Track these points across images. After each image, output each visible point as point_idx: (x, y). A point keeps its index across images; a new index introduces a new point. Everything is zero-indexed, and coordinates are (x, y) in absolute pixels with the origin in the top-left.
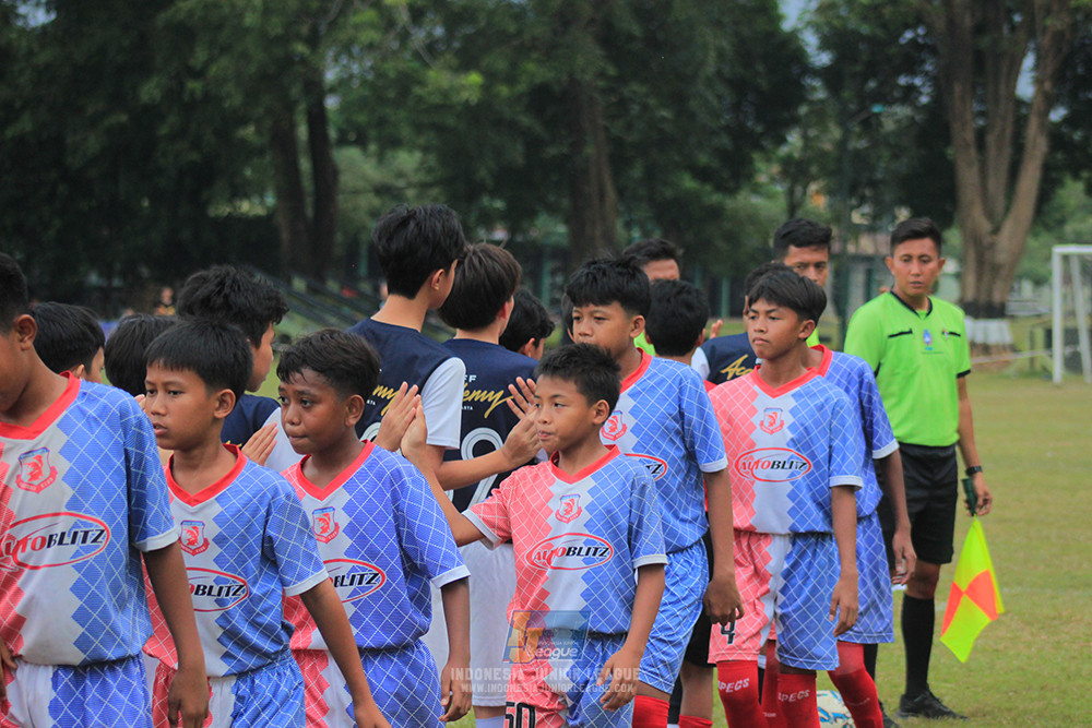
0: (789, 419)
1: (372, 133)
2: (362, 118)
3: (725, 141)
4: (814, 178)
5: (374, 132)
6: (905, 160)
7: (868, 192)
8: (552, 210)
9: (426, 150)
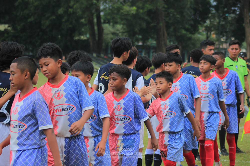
0: (208, 87)
1: (111, 21)
2: (109, 17)
3: (192, 22)
4: (212, 31)
5: (112, 20)
6: (233, 27)
7: (225, 34)
8: (153, 38)
9: (123, 24)
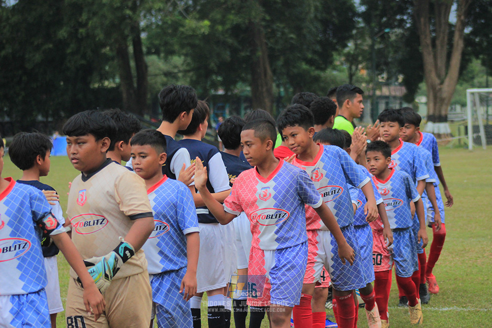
1: (162, 49)
2: (157, 42)
3: (319, 47)
4: (360, 63)
5: (164, 49)
6: (400, 53)
7: (384, 68)
8: (244, 81)
9: (186, 55)
